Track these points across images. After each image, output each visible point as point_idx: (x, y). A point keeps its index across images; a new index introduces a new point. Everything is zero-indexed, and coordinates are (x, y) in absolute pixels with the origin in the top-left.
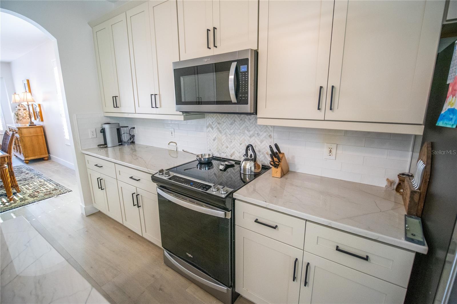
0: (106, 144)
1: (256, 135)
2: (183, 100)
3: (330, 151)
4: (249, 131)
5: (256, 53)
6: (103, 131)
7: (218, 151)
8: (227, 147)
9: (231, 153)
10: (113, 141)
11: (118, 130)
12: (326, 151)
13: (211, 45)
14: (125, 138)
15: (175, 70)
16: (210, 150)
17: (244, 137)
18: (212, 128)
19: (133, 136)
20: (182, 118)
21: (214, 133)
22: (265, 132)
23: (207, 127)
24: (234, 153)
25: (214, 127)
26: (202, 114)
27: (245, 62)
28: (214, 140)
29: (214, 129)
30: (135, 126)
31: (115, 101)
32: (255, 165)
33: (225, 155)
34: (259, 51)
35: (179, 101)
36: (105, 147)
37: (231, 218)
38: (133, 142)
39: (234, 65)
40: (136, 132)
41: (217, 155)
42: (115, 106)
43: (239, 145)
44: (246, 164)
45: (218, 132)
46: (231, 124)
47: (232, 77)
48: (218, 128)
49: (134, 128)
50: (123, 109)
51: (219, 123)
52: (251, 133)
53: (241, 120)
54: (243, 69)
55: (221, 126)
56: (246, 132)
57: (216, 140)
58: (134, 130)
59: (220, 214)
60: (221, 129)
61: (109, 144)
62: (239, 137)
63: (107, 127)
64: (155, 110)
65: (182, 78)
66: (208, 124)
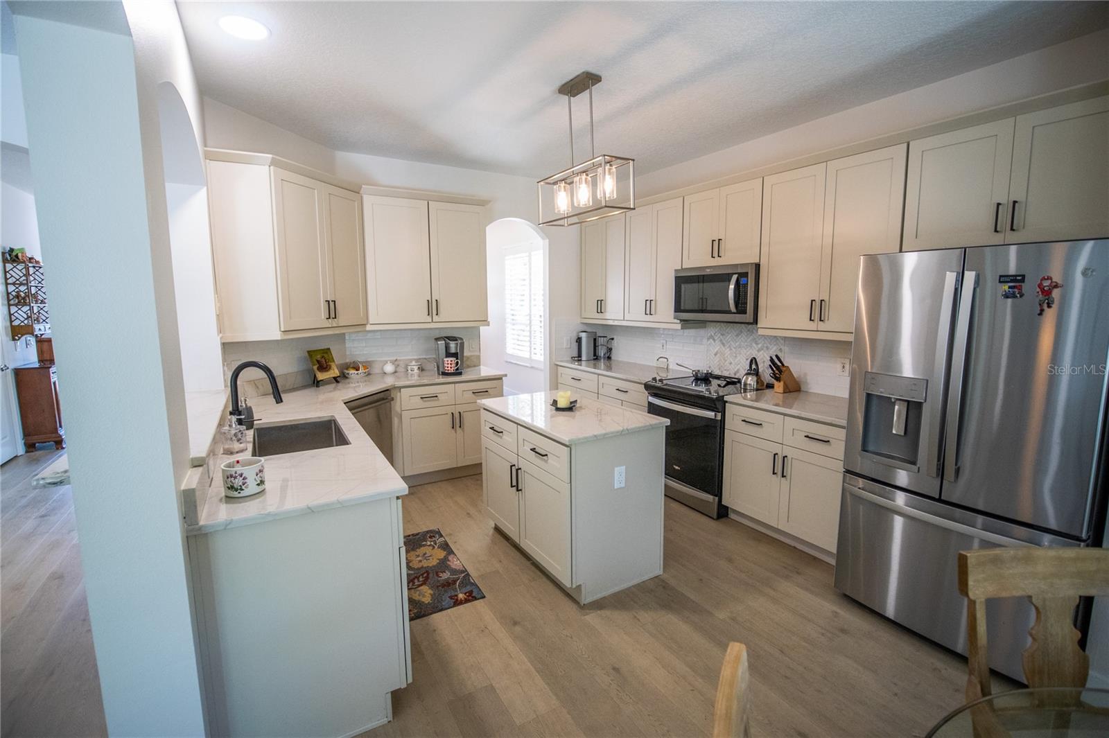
0: (580, 355)
1: (765, 349)
2: (682, 308)
3: (844, 367)
4: (757, 344)
5: (758, 266)
6: (579, 340)
7: (719, 369)
8: (731, 363)
9: (736, 370)
10: (588, 354)
11: (595, 340)
12: (839, 366)
13: (716, 254)
14: (602, 352)
15: (676, 277)
16: (710, 367)
17: (751, 350)
18: (714, 340)
19: (610, 350)
20: (679, 326)
21: (717, 347)
22: (775, 345)
23: (708, 339)
24: (738, 371)
25: (716, 338)
26: (702, 324)
27: (745, 275)
28: (716, 355)
29: (717, 342)
30: (615, 337)
31: (600, 306)
32: (757, 381)
33: (728, 373)
34: (761, 263)
35: (678, 308)
36: (579, 360)
37: (721, 420)
38: (609, 358)
39: (735, 277)
40: (615, 344)
41: (717, 372)
42: (599, 311)
43: (745, 360)
44: (747, 378)
45: (722, 346)
46: (737, 335)
47: (732, 287)
48: (721, 340)
49: (613, 339)
50: (608, 315)
51: (722, 335)
52: (760, 346)
53: (749, 330)
54: (743, 281)
55: (724, 337)
56: (754, 345)
57: (718, 355)
58: (613, 342)
59: (710, 414)
60: (724, 342)
61: (584, 358)
62: (745, 351)
63: (583, 335)
64: (649, 318)
65: (683, 286)
66: (709, 334)
